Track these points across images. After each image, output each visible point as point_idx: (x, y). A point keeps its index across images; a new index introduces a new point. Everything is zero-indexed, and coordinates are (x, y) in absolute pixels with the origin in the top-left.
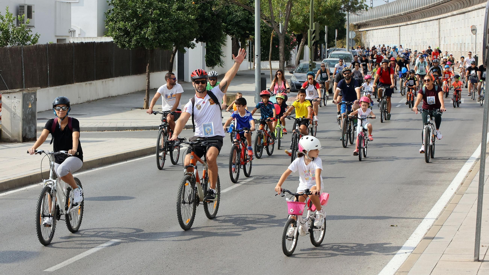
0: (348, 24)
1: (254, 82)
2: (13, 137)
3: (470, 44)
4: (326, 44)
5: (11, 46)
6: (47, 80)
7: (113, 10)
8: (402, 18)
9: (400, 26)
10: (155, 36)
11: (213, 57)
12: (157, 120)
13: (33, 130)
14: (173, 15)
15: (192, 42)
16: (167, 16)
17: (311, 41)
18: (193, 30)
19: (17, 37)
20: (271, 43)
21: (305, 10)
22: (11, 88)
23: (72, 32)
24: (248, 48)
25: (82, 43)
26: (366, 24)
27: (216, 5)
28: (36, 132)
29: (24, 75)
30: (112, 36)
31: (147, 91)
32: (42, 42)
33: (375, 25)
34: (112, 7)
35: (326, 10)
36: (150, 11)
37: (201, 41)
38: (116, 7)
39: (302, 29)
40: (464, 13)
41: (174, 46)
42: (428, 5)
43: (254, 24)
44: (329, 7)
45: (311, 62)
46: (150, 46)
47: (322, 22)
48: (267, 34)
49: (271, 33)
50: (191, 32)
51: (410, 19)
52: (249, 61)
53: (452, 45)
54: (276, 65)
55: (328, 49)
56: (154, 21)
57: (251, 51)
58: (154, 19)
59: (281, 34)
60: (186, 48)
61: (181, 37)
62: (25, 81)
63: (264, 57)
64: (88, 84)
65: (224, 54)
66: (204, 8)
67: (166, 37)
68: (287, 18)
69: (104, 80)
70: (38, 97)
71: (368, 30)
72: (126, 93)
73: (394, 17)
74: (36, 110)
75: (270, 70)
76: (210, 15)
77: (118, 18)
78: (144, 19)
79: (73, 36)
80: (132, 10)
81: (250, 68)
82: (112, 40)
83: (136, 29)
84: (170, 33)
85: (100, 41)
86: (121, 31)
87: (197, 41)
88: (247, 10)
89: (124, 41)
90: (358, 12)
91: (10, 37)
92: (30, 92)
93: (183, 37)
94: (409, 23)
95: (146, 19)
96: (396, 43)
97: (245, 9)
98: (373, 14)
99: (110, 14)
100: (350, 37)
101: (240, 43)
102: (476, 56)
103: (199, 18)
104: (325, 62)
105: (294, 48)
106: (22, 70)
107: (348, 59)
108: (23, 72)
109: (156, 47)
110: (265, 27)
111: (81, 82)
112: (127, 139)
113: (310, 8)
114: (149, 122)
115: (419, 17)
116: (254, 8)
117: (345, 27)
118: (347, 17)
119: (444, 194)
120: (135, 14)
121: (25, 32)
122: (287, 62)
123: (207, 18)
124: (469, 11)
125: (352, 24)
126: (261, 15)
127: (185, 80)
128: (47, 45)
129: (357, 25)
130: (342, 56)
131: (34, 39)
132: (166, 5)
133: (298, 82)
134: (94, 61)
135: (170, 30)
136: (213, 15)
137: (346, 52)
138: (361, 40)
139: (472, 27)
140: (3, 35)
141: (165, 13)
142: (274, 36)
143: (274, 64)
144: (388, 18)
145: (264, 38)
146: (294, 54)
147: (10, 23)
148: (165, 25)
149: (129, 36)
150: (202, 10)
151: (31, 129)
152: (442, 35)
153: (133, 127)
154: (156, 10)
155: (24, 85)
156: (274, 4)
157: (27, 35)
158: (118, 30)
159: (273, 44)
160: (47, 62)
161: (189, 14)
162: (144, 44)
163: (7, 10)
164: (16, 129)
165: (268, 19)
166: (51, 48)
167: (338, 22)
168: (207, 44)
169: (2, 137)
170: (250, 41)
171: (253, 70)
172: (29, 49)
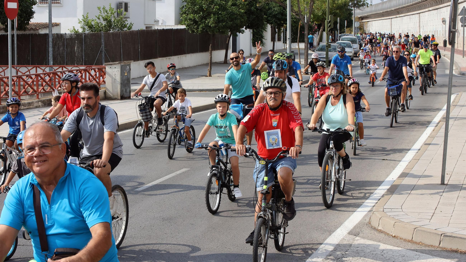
0: (354, 17)
2: (114, 96)
3: (441, 31)
4: (339, 31)
5: (112, 31)
6: (139, 56)
7: (186, 6)
8: (394, 13)
9: (391, 18)
10: (216, 24)
11: (258, 39)
12: (217, 85)
13: (128, 91)
14: (228, 9)
15: (242, 29)
16: (224, 10)
17: (327, 28)
18: (243, 20)
19: (117, 25)
20: (299, 30)
21: (324, 6)
22: (113, 61)
23: (157, 22)
24: (283, 33)
25: (163, 29)
26: (368, 17)
27: (260, 2)
28: (130, 93)
29: (122, 52)
30: (185, 24)
31: (210, 64)
32: (135, 28)
33: (374, 17)
34: (185, 4)
35: (339, 6)
36: (212, 6)
37: (249, 28)
39: (321, 20)
40: (437, 9)
41: (229, 32)
42: (411, 4)
43: (286, 16)
44: (341, 4)
45: (328, 43)
46: (212, 31)
47: (335, 15)
48: (296, 24)
49: (299, 23)
50: (241, 22)
51: (398, 13)
52: (283, 43)
53: (428, 32)
54: (302, 46)
55: (340, 35)
56: (215, 14)
57: (285, 36)
58: (215, 12)
59: (306, 23)
60: (238, 33)
61: (234, 26)
62: (123, 55)
63: (294, 40)
64: (168, 59)
65: (265, 37)
66: (250, 4)
67: (223, 25)
68: (310, 12)
69: (179, 56)
70: (132, 68)
71: (369, 21)
72: (195, 65)
73: (387, 12)
74: (130, 78)
75: (298, 50)
76: (255, 10)
77: (189, 12)
78: (207, 12)
79: (157, 23)
80: (199, 6)
81: (283, 48)
82: (185, 27)
83: (202, 19)
84: (227, 22)
85: (176, 28)
86: (191, 20)
87: (246, 29)
88: (282, 6)
89: (193, 29)
90: (361, 8)
91: (112, 25)
92: (126, 64)
93: (236, 25)
94: (398, 16)
95: (209, 12)
96: (389, 31)
97: (280, 6)
98: (372, 10)
99: (183, 8)
100: (356, 26)
101: (277, 30)
102: (445, 40)
103: (248, 12)
104: (338, 44)
105: (316, 34)
106: (121, 48)
108: (122, 50)
109: (216, 32)
110: (295, 18)
111: (163, 57)
112: (196, 98)
113: (327, 5)
114: (211, 86)
115: (405, 12)
116: (287, 5)
117: (352, 19)
118: (353, 12)
119: (421, 137)
120: (201, 9)
121: (123, 21)
123: (253, 12)
124: (441, 8)
125: (357, 17)
126: (292, 10)
128: (139, 31)
129: (361, 17)
130: (350, 39)
131: (129, 26)
132: (224, 2)
134: (172, 43)
135: (226, 20)
136: (257, 9)
137: (352, 36)
138: (363, 28)
139: (443, 19)
140: (107, 24)
141: (223, 8)
142: (301, 25)
143: (301, 45)
144: (383, 12)
145: (294, 27)
146: (316, 38)
147: (113, 15)
148: (223, 17)
149: (197, 25)
150: (250, 6)
151: (127, 90)
152: (421, 25)
153: (200, 90)
154: (217, 6)
155: (122, 59)
156: (301, 2)
157: (124, 23)
158: (189, 20)
159: (300, 31)
160: (139, 43)
161: (240, 9)
162: (208, 30)
163: (110, 6)
164: (116, 90)
165: (296, 12)
166: (141, 33)
167: (347, 15)
168: (253, 31)
169: (107, 96)
170: (284, 28)
171: (286, 49)
172: (126, 34)
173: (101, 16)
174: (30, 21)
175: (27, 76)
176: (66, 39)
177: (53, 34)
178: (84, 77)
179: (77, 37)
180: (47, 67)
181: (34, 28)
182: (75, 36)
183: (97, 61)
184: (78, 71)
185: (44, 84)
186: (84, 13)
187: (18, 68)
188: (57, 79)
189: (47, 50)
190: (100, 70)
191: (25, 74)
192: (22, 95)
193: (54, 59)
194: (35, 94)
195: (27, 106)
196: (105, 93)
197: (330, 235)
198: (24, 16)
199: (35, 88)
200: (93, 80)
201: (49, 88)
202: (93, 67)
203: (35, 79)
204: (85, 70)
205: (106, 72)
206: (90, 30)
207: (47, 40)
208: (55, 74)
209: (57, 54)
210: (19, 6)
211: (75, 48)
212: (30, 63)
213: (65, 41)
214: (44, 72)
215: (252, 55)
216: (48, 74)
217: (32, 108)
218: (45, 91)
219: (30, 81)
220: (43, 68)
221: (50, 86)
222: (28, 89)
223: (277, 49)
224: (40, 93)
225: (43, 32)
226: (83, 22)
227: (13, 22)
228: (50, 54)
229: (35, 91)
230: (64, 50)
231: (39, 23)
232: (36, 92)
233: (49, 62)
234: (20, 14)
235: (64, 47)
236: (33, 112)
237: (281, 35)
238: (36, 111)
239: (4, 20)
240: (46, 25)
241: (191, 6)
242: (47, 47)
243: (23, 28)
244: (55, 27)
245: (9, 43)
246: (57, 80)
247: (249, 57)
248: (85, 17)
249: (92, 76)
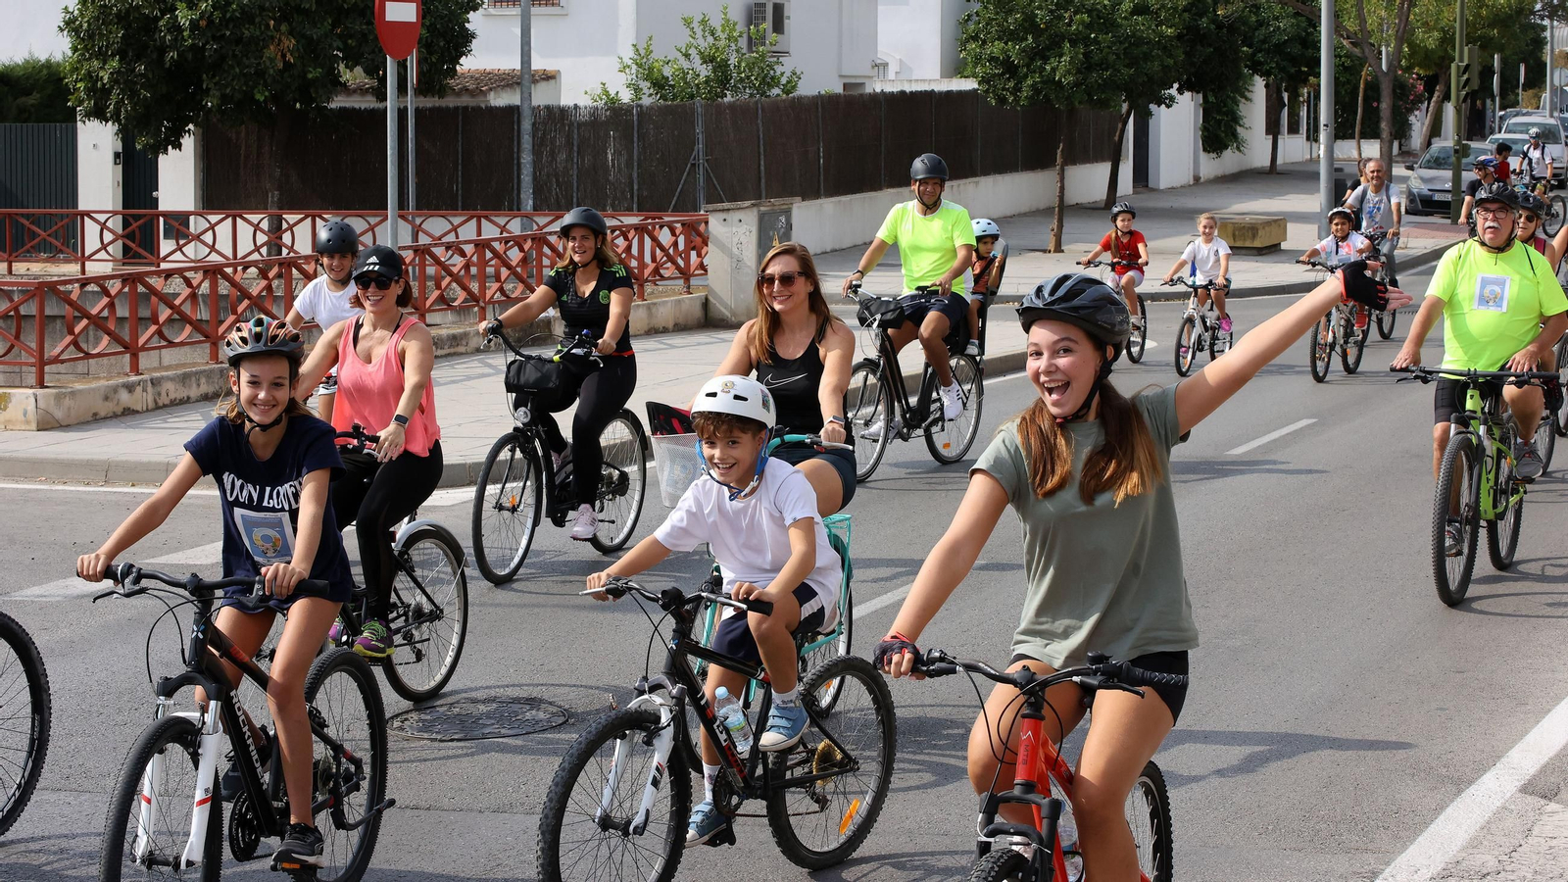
0: (1552, 51)
1: (1318, 191)
2: (734, 314)
4: (1497, 99)
5: (732, 100)
6: (819, 181)
7: (977, 14)
10: (1078, 75)
11: (1220, 128)
14: (1120, 26)
15: (1168, 92)
16: (1107, 28)
17: (1458, 91)
18: (1172, 62)
19: (748, 77)
20: (1361, 95)
21: (1446, 14)
22: (734, 197)
23: (881, 67)
24: (1305, 108)
25: (903, 93)
29: (762, 168)
30: (974, 76)
31: (1057, 209)
32: (807, 89)
34: (977, 7)
35: (1497, 15)
36: (1067, 15)
37: (1190, 89)
38: (986, 7)
39: (1438, 62)
41: (1124, 101)
43: (1319, 49)
44: (1505, 8)
45: (1458, 142)
46: (1067, 99)
47: (1486, 45)
48: (1351, 75)
49: (1362, 71)
50: (1165, 68)
52: (1308, 139)
54: (1372, 149)
55: (1502, 113)
56: (1075, 40)
57: (1312, 115)
58: (1075, 35)
59: (1386, 74)
60: (1153, 107)
61: (1140, 80)
62: (766, 182)
63: (1343, 130)
65: (1246, 122)
66: (1197, 8)
67: (1104, 80)
68: (1399, 34)
70: (795, 221)
72: (1009, 215)
76: (1213, 27)
77: (990, 33)
78: (1051, 36)
79: (881, 72)
80: (1023, 13)
81: (1309, 157)
82: (976, 86)
83: (1032, 59)
84: (1115, 70)
85: (945, 89)
86: (996, 63)
87: (1180, 91)
88: (1302, 16)
89: (1004, 89)
91: (731, 77)
92: (776, 208)
93: (1146, 80)
95: (1057, 36)
97: (1297, 14)
99: (970, 22)
100: (1557, 82)
101: (1286, 96)
103: (1186, 35)
104: (1493, 143)
105: (1418, 109)
106: (759, 157)
107: (1551, 136)
108: (762, 163)
109: (1080, 103)
110: (1346, 56)
113: (1458, 10)
116: (1319, 10)
117: (1544, 58)
118: (1548, 34)
120: (1029, 24)
121: (768, 66)
122: (1400, 143)
123: (1204, 33)
125: (1561, 51)
126: (1337, 28)
127: (1150, 186)
128: (820, 97)
131: (788, 82)
133: (1425, 192)
134: (931, 137)
135: (1114, 61)
136: (1220, 26)
137: (1544, 118)
140: (715, 73)
141: (1103, 20)
142: (1369, 78)
143: (1369, 145)
145: (1344, 85)
146: (1419, 124)
147: (733, 45)
148: (1102, 51)
149: (1016, 77)
150: (1195, 14)
154: (1082, 13)
155: (763, 192)
158: (988, 61)
159: (1366, 99)
160: (819, 137)
161: (1160, 24)
162: (1052, 97)
163: (725, 14)
164: (742, 296)
165: (1353, 36)
166: (827, 102)
167: (1527, 45)
168: (1205, 98)
169: (710, 314)
170: (1312, 90)
171: (1316, 161)
172: (776, 107)
173: (693, 48)
174: (458, 63)
175: (448, 248)
176: (578, 124)
177: (534, 108)
178: (635, 251)
179: (615, 117)
180: (515, 217)
181: (471, 87)
182: (608, 113)
183: (678, 198)
184: (618, 232)
185: (504, 272)
186: (637, 38)
187: (418, 221)
188: (547, 257)
189: (515, 162)
190: (691, 228)
191: (440, 239)
192: (430, 310)
193: (538, 192)
194: (474, 306)
195: (446, 347)
196: (706, 304)
197: (1460, 792)
198: (439, 45)
199: (475, 287)
200: (665, 263)
201: (521, 287)
202: (667, 219)
203: (475, 258)
204: (640, 230)
205: (711, 236)
206: (657, 94)
207: (516, 127)
208: (540, 240)
209: (548, 175)
210: (424, 13)
211: (606, 154)
212: (460, 204)
213: (576, 131)
214: (505, 235)
215: (1202, 180)
216: (519, 242)
217: (462, 354)
218: (508, 297)
219: (458, 262)
220: (502, 221)
221: (522, 281)
222: (451, 289)
223: (1287, 161)
224: (490, 302)
225: (501, 99)
226: (634, 67)
227: (402, 66)
228: (525, 172)
229: (473, 297)
230: (572, 161)
231: (488, 70)
232: (478, 301)
233: (523, 200)
234: (426, 41)
235: (571, 150)
236: (465, 366)
237: (1301, 114)
238: (476, 364)
239: (373, 60)
240: (513, 77)
241: (997, 13)
242: (516, 150)
243: (437, 87)
244: (543, 85)
245: (391, 136)
246: (546, 262)
247: (1190, 186)
248: (642, 52)
249: (662, 248)
